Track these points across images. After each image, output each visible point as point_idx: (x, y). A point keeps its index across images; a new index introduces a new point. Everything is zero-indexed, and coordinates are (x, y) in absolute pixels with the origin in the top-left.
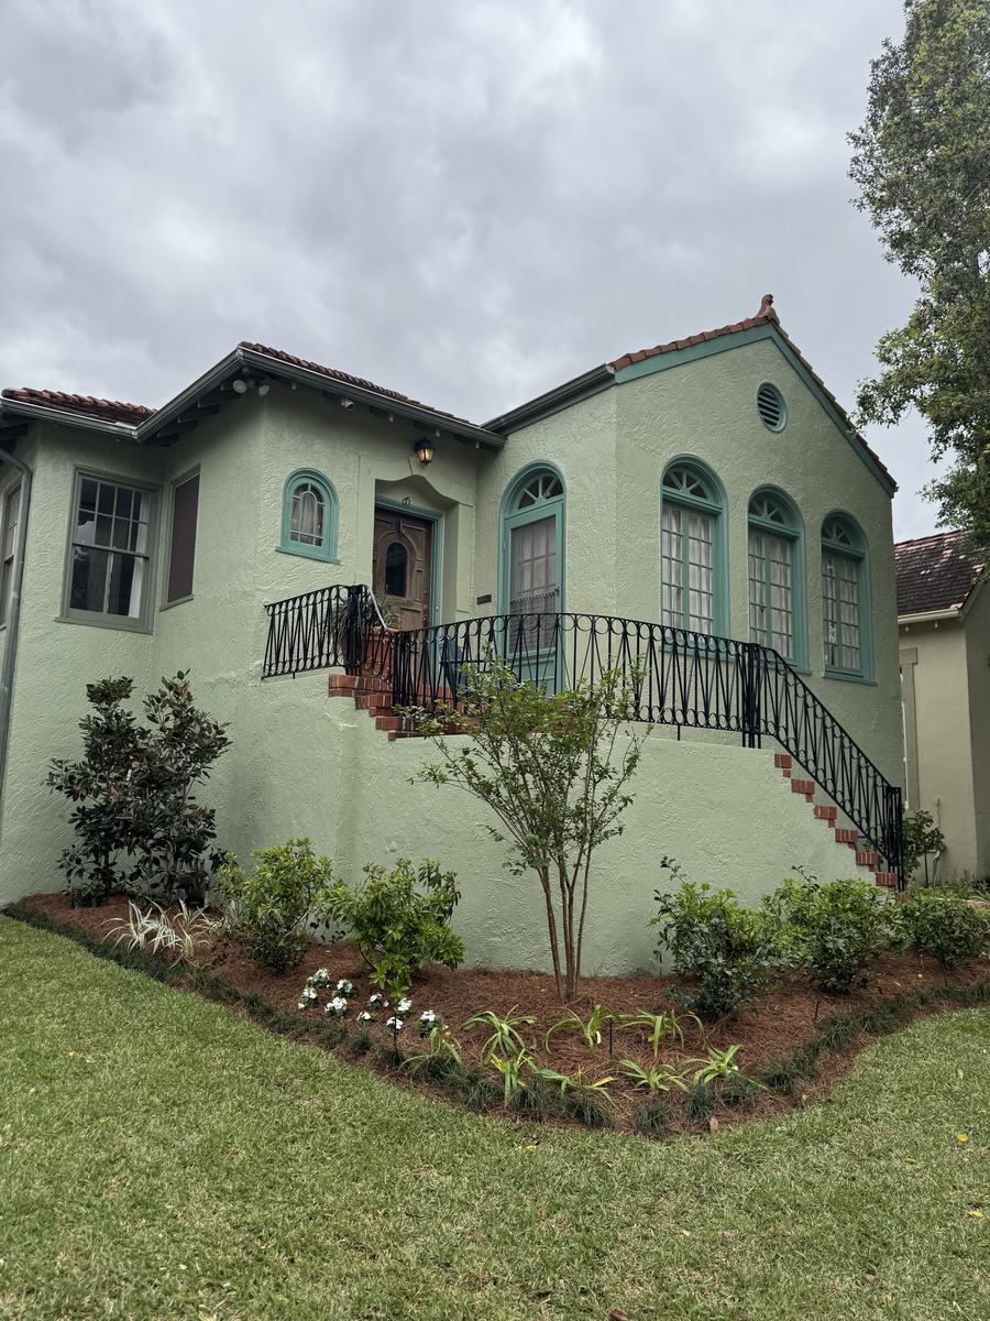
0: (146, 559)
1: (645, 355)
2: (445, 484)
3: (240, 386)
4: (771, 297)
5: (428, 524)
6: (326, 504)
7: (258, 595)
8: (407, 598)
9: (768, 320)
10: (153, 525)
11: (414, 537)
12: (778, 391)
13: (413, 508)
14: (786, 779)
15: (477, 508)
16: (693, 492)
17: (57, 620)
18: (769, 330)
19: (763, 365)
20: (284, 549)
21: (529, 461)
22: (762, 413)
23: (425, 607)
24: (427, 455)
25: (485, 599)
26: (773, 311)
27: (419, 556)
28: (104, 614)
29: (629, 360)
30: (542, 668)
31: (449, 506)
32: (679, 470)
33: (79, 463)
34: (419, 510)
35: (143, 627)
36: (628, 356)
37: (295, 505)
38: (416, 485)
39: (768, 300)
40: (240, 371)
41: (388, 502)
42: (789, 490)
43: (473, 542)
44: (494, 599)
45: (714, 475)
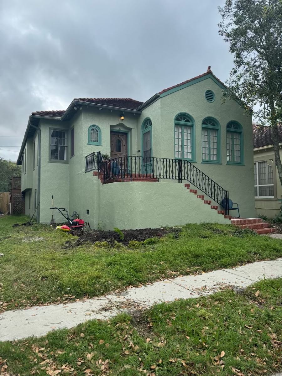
0: (67, 147)
1: (169, 89)
2: (128, 124)
3: (75, 108)
4: (210, 67)
5: (126, 134)
6: (99, 132)
7: (83, 155)
8: (121, 152)
9: (210, 73)
10: (68, 139)
11: (123, 137)
12: (212, 91)
13: (121, 131)
14: (188, 189)
15: (137, 130)
16: (185, 121)
17: (48, 162)
18: (210, 76)
19: (208, 85)
20: (89, 144)
21: (146, 117)
22: (206, 98)
23: (126, 154)
24: (123, 118)
25: (139, 151)
26: (211, 70)
27: (124, 142)
28: (59, 160)
29: (164, 91)
30: (148, 167)
31: (130, 129)
32: (182, 116)
33: (50, 127)
34: (123, 131)
35: (67, 162)
36: (164, 90)
37: (91, 133)
38: (121, 125)
39: (209, 68)
40: (75, 105)
41: (115, 130)
42: (215, 117)
43: (136, 138)
44: (140, 151)
45: (191, 116)
